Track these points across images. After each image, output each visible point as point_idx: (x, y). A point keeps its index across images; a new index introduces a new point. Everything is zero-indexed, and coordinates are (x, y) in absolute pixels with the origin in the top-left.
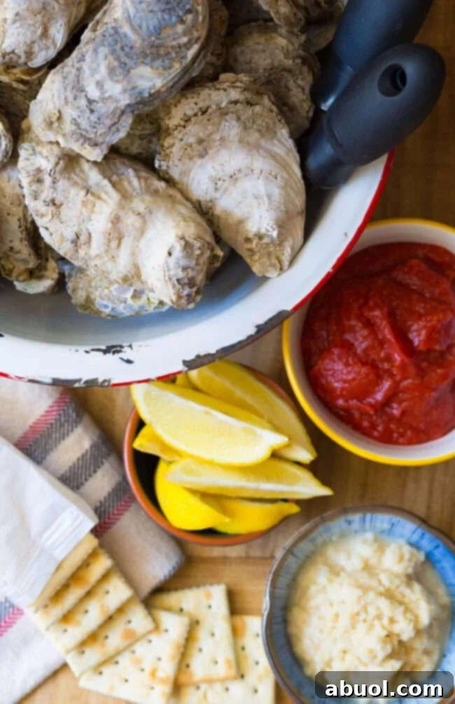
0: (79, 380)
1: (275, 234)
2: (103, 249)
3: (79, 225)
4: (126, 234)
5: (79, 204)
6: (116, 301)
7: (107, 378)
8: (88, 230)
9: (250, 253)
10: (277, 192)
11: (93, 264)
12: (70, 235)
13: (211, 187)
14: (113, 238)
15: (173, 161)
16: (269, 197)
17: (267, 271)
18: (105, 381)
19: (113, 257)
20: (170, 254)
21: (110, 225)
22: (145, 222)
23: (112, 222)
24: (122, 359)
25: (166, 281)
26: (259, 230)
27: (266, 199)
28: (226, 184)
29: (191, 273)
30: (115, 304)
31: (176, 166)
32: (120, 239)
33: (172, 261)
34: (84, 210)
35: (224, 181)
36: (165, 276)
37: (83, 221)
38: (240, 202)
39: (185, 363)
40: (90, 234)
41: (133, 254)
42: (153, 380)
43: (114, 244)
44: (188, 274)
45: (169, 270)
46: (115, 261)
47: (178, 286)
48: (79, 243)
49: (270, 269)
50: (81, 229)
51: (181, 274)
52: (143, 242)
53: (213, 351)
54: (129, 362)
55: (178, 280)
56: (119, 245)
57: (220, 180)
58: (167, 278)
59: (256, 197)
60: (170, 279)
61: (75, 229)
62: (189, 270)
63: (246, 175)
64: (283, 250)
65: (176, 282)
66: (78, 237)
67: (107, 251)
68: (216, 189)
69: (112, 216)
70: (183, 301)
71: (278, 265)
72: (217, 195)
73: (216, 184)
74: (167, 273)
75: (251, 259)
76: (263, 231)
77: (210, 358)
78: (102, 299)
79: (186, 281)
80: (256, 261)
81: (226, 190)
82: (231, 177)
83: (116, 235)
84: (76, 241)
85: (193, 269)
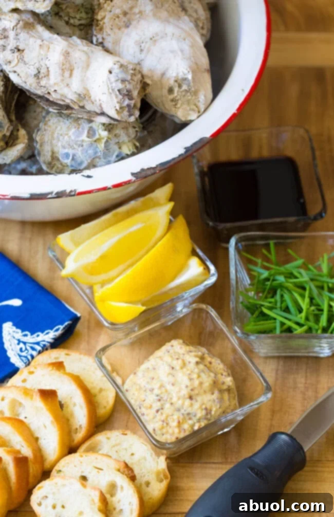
0: (51, 193)
1: (190, 77)
2: (59, 78)
3: (39, 62)
4: (75, 66)
5: (37, 48)
6: (75, 146)
7: (73, 189)
8: (46, 65)
9: (174, 103)
10: (186, 47)
11: (53, 90)
12: (33, 71)
13: (137, 49)
14: (66, 68)
15: (106, 32)
16: (182, 51)
17: (189, 114)
18: (71, 191)
19: (68, 85)
20: (110, 72)
21: (62, 58)
22: (89, 57)
23: (64, 55)
24: (83, 176)
25: (111, 94)
26: (178, 74)
27: (180, 53)
28: (147, 45)
29: (128, 86)
30: (74, 149)
31: (109, 35)
32: (71, 71)
33: (113, 77)
34: (42, 52)
35: (146, 42)
36: (109, 89)
37: (42, 59)
38: (160, 59)
39: (133, 174)
40: (48, 68)
41: (82, 81)
42: (109, 188)
43: (67, 74)
44: (126, 86)
45: (111, 83)
46: (69, 87)
47: (120, 97)
48: (40, 77)
49: (191, 112)
50: (42, 66)
51: (120, 86)
52: (89, 73)
53: (154, 165)
54: (89, 177)
55: (119, 91)
56: (71, 75)
57: (143, 43)
58: (111, 91)
59: (172, 52)
60: (113, 90)
61: (37, 65)
62: (127, 83)
63: (162, 37)
64: (198, 98)
65: (118, 93)
66: (39, 72)
67: (63, 80)
68: (141, 50)
69: (64, 51)
70: (126, 113)
71: (196, 109)
72: (143, 56)
73: (141, 46)
74: (110, 86)
75: (176, 108)
76: (181, 75)
77: (152, 171)
78: (64, 147)
79: (125, 92)
80: (179, 108)
81: (149, 51)
82: (151, 39)
83: (68, 65)
84: (37, 76)
85: (130, 83)
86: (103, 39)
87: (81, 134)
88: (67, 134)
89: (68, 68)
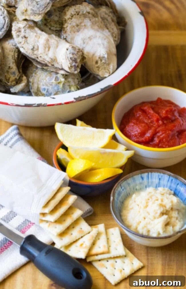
0: (35, 104)
1: (106, 56)
2: (43, 51)
3: (34, 43)
4: (51, 46)
5: (34, 36)
6: (49, 85)
7: (45, 103)
8: (37, 45)
9: (98, 68)
10: (105, 43)
11: (39, 56)
12: (31, 47)
13: (82, 42)
14: (46, 47)
15: (68, 33)
16: (103, 44)
17: (104, 74)
18: (44, 104)
19: (47, 55)
20: (67, 50)
21: (45, 42)
22: (58, 43)
24: (51, 98)
25: (67, 59)
26: (100, 54)
27: (102, 45)
28: (87, 41)
29: (75, 57)
30: (48, 86)
31: (69, 35)
32: (49, 48)
33: (68, 52)
34: (36, 39)
35: (87, 39)
36: (66, 57)
37: (36, 42)
38: (92, 47)
39: (75, 99)
40: (38, 46)
41: (54, 53)
42: (63, 104)
43: (47, 49)
44: (74, 56)
45: (67, 55)
46: (48, 56)
47: (71, 61)
48: (34, 50)
49: (106, 73)
50: (35, 45)
51: (71, 56)
52: (57, 50)
53: (85, 95)
54: (54, 98)
55: (71, 58)
56: (49, 50)
57: (85, 39)
58: (67, 58)
59: (99, 44)
60: (68, 58)
61: (33, 45)
62: (75, 55)
63: (94, 38)
64: (110, 67)
65: (70, 59)
66: (34, 48)
67: (45, 52)
68: (84, 43)
69: (46, 39)
70: (73, 69)
71: (108, 72)
72: (84, 46)
73: (84, 41)
74: (66, 56)
75: (99, 71)
76: (102, 55)
77: (84, 98)
78: (43, 85)
79: (73, 59)
80: (100, 71)
81: (87, 43)
82: (89, 38)
83: (47, 46)
84: (33, 49)
85: (76, 55)
86: (66, 37)
87: (52, 79)
88: (45, 79)
89: (48, 47)
